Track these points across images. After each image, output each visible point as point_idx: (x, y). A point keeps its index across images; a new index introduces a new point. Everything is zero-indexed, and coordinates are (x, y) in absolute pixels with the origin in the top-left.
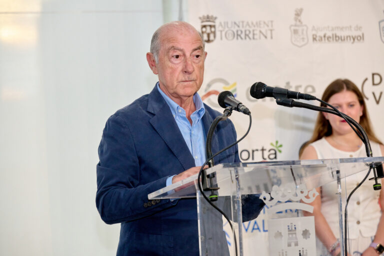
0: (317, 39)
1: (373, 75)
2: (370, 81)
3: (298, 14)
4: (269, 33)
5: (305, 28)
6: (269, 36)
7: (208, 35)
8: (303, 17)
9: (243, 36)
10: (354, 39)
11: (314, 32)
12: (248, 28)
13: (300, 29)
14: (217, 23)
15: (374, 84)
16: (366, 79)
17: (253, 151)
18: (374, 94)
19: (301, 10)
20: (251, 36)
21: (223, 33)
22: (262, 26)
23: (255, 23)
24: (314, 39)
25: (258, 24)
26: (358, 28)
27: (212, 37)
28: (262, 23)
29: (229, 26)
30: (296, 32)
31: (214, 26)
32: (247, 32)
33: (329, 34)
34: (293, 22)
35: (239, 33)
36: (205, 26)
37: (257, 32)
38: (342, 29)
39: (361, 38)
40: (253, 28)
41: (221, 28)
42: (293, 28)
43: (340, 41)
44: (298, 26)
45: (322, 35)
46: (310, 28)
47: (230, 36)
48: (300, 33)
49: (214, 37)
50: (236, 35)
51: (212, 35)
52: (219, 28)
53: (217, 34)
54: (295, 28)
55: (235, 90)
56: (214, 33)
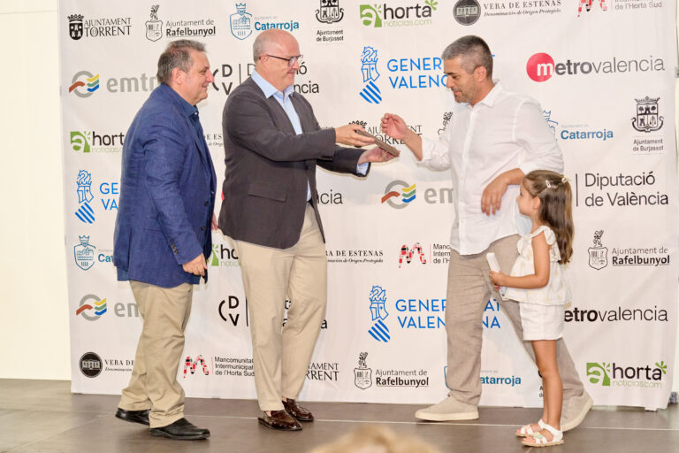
0: (171, 33)
1: (224, 66)
2: (220, 73)
3: (154, 11)
4: (126, 28)
5: (160, 23)
6: (126, 32)
7: (76, 33)
8: (158, 14)
9: (104, 32)
10: (206, 33)
11: (168, 27)
12: (108, 25)
13: (155, 24)
14: (84, 23)
15: (224, 75)
16: (217, 71)
17: (113, 137)
18: (223, 84)
19: (158, 6)
20: (111, 32)
21: (89, 30)
22: (120, 23)
23: (114, 21)
24: (168, 33)
25: (117, 21)
26: (210, 22)
27: (79, 34)
28: (120, 20)
29: (94, 24)
30: (151, 27)
31: (81, 24)
32: (108, 29)
33: (182, 28)
34: (149, 19)
35: (102, 30)
36: (73, 25)
37: (116, 29)
38: (195, 23)
39: (212, 31)
40: (112, 25)
41: (87, 26)
42: (148, 24)
43: (192, 35)
44: (154, 22)
46: (165, 24)
47: (94, 33)
48: (155, 28)
49: (82, 34)
50: (99, 32)
51: (79, 33)
52: (85, 26)
53: (84, 31)
54: (151, 24)
55: (98, 81)
56: (81, 30)
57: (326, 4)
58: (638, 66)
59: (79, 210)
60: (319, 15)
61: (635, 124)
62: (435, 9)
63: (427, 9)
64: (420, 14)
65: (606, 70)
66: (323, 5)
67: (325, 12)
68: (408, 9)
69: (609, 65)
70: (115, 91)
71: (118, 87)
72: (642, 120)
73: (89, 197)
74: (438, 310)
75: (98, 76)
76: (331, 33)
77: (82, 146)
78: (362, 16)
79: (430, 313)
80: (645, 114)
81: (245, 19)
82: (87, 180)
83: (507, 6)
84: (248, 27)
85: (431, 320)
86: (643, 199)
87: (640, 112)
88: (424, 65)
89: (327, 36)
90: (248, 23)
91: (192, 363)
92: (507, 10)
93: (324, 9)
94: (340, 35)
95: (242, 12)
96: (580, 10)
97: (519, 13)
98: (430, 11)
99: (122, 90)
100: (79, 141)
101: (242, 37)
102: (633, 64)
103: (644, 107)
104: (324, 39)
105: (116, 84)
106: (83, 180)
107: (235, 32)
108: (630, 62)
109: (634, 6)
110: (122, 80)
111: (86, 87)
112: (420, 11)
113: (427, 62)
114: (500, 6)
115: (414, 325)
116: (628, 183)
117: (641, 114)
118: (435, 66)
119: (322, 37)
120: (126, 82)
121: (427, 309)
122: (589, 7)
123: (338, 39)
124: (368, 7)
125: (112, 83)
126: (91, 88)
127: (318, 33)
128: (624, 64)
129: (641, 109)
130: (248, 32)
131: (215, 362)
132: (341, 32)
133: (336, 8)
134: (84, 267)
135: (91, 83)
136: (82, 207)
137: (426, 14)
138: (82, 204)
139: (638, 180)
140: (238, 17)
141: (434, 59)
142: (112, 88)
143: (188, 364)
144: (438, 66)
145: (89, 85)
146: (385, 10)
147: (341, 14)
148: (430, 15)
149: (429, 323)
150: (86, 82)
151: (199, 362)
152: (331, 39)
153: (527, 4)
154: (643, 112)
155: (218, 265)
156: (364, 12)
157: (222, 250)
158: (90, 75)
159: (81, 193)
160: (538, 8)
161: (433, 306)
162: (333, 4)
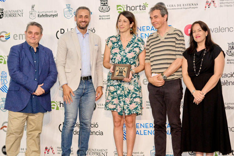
0: (40, 16)
2: (60, 32)
5: (35, 12)
6: (21, 15)
8: (34, 8)
9: (12, 15)
10: (54, 16)
11: (39, 14)
12: (14, 13)
13: (33, 13)
14: (4, 11)
15: (61, 33)
16: (58, 31)
19: (34, 5)
20: (15, 15)
21: (6, 15)
22: (19, 12)
23: (16, 11)
24: (38, 16)
25: (17, 11)
26: (56, 12)
28: (19, 11)
29: (8, 12)
31: (3, 12)
32: (14, 14)
33: (44, 14)
34: (31, 10)
35: (11, 14)
37: (17, 14)
38: (49, 12)
39: (56, 15)
41: (5, 13)
42: (30, 12)
43: (48, 17)
44: (33, 11)
45: (42, 15)
46: (37, 12)
47: (8, 16)
48: (33, 14)
49: (3, 16)
50: (10, 15)
51: (2, 16)
52: (4, 13)
53: (4, 15)
54: (31, 12)
55: (9, 35)
56: (3, 15)
57: (103, 5)
58: (229, 30)
59: (2, 88)
60: (100, 9)
61: (228, 53)
62: (147, 7)
63: (144, 7)
64: (141, 9)
65: (216, 31)
66: (102, 5)
67: (102, 8)
68: (136, 7)
69: (217, 29)
70: (17, 39)
71: (18, 38)
72: (230, 51)
73: (6, 82)
74: (148, 128)
75: (9, 33)
76: (105, 16)
77: (3, 61)
78: (117, 9)
79: (145, 129)
80: (232, 49)
81: (70, 11)
82: (5, 75)
83: (176, 5)
84: (71, 14)
85: (145, 132)
86: (231, 83)
87: (229, 48)
88: (143, 29)
89: (103, 17)
90: (71, 12)
91: (48, 149)
92: (176, 7)
93: (102, 7)
94: (108, 17)
95: (69, 8)
96: (206, 7)
97: (181, 8)
98: (145, 8)
99: (20, 39)
100: (2, 59)
101: (69, 18)
102: (227, 29)
103: (231, 46)
104: (102, 19)
105: (17, 36)
106: (3, 75)
107: (66, 16)
108: (226, 28)
109: (227, 6)
110: (20, 35)
111: (5, 38)
112: (141, 8)
113: (144, 28)
114: (174, 5)
115: (138, 133)
116: (225, 76)
117: (230, 49)
118: (147, 29)
119: (101, 18)
120: (21, 36)
121: (144, 127)
122: (209, 6)
123: (108, 19)
124: (120, 6)
125: (15, 36)
126: (7, 38)
127: (100, 16)
128: (223, 29)
129: (230, 47)
130: (71, 16)
131: (57, 149)
132: (109, 16)
133: (107, 6)
134: (3, 110)
135: (7, 36)
136: (3, 86)
137: (144, 9)
138: (3, 85)
139: (229, 76)
140: (67, 9)
141: (147, 27)
142: (16, 38)
143: (46, 150)
144: (149, 29)
145: (6, 37)
146: (127, 7)
147: (109, 9)
148: (145, 9)
149: (144, 133)
150: (5, 36)
151: (51, 149)
152: (105, 19)
153: (185, 5)
154: (231, 48)
155: (58, 110)
156: (118, 8)
157: (60, 104)
158: (6, 33)
159: (2, 80)
160: (189, 7)
161: (146, 126)
162: (106, 4)
